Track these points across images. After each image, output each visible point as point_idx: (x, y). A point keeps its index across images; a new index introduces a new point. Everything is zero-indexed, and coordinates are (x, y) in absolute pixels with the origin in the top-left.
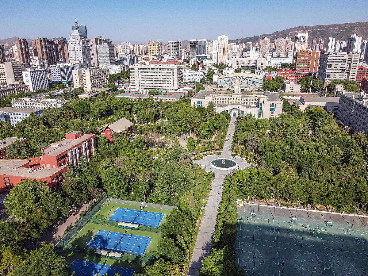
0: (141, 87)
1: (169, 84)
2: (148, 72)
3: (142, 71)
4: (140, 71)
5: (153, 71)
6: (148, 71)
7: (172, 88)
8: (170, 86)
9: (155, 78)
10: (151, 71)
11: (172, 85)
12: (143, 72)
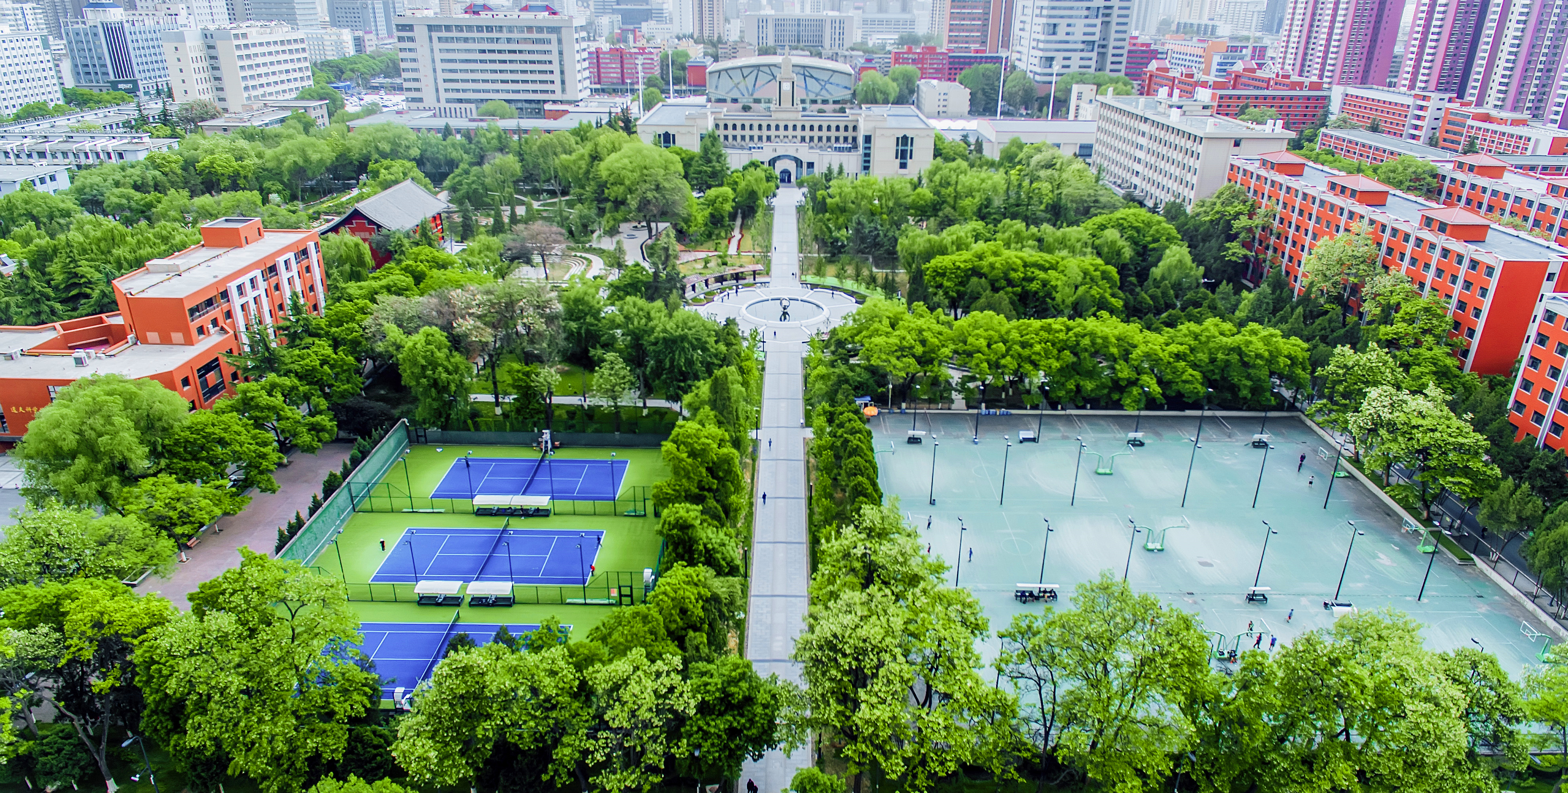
0: (443, 96)
1: (545, 82)
2: (466, 40)
3: (444, 34)
4: (435, 35)
5: (485, 35)
6: (465, 34)
7: (558, 96)
8: (553, 92)
9: (494, 61)
10: (476, 35)
11: (557, 87)
12: (447, 40)
